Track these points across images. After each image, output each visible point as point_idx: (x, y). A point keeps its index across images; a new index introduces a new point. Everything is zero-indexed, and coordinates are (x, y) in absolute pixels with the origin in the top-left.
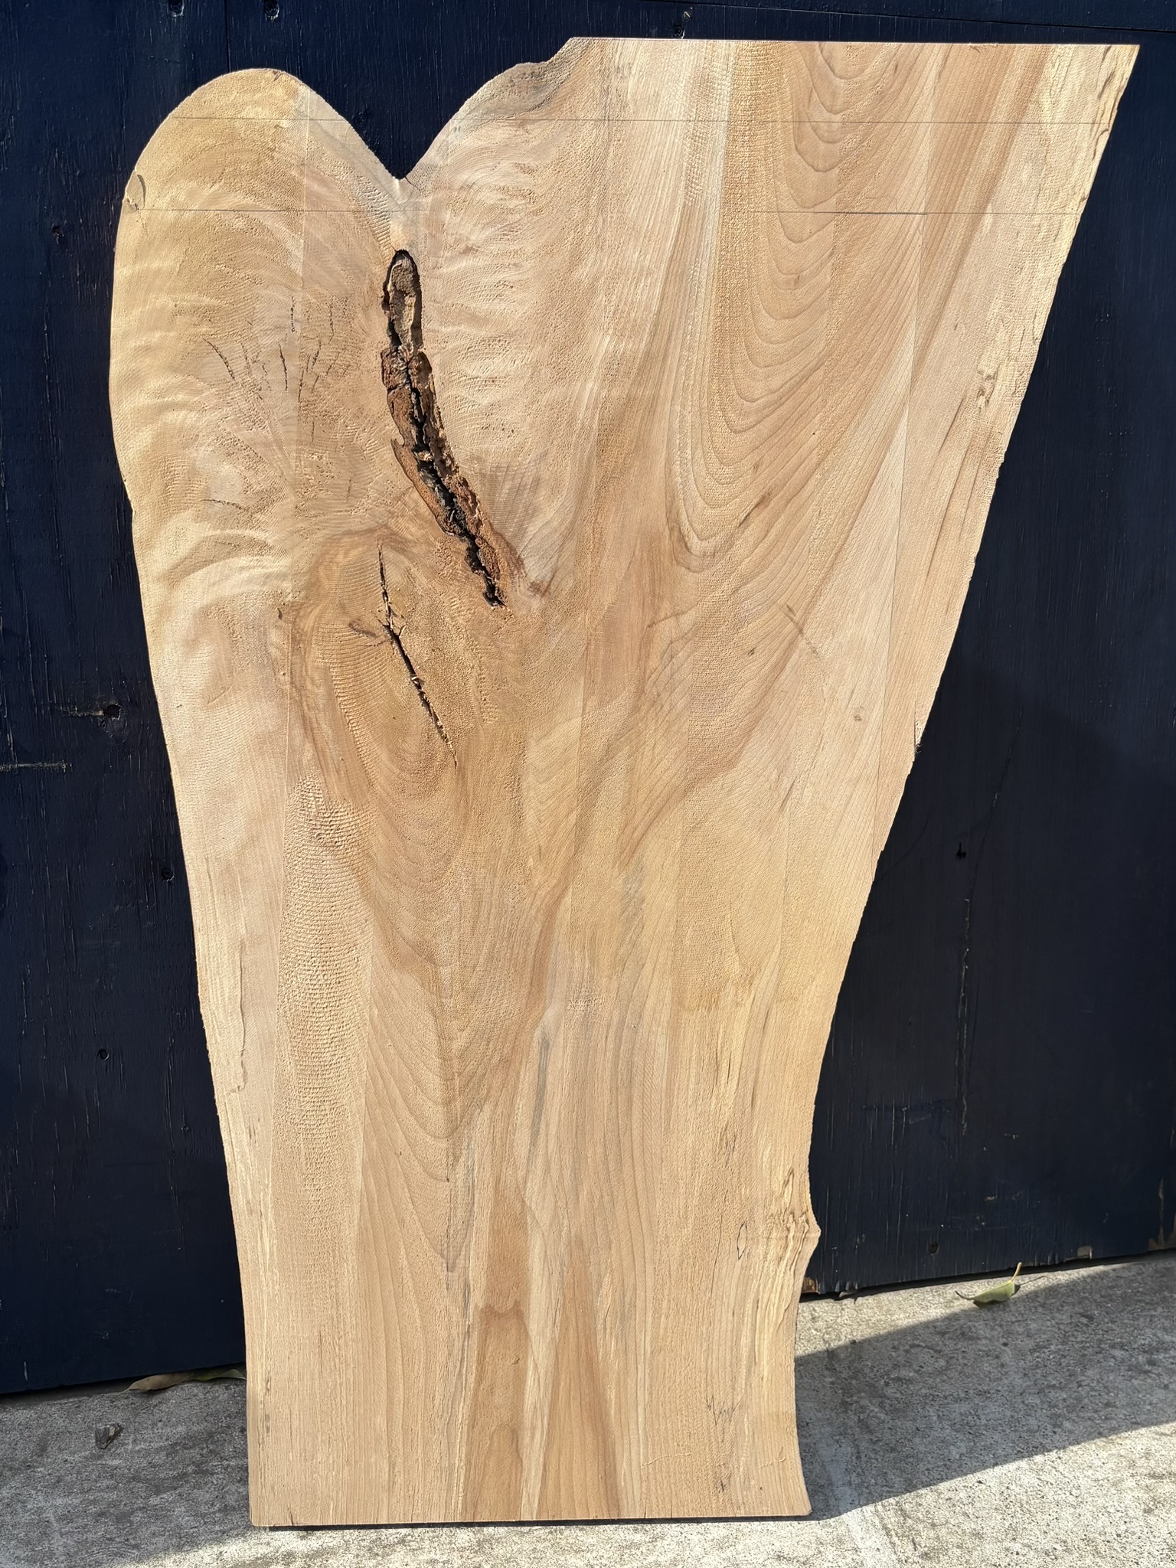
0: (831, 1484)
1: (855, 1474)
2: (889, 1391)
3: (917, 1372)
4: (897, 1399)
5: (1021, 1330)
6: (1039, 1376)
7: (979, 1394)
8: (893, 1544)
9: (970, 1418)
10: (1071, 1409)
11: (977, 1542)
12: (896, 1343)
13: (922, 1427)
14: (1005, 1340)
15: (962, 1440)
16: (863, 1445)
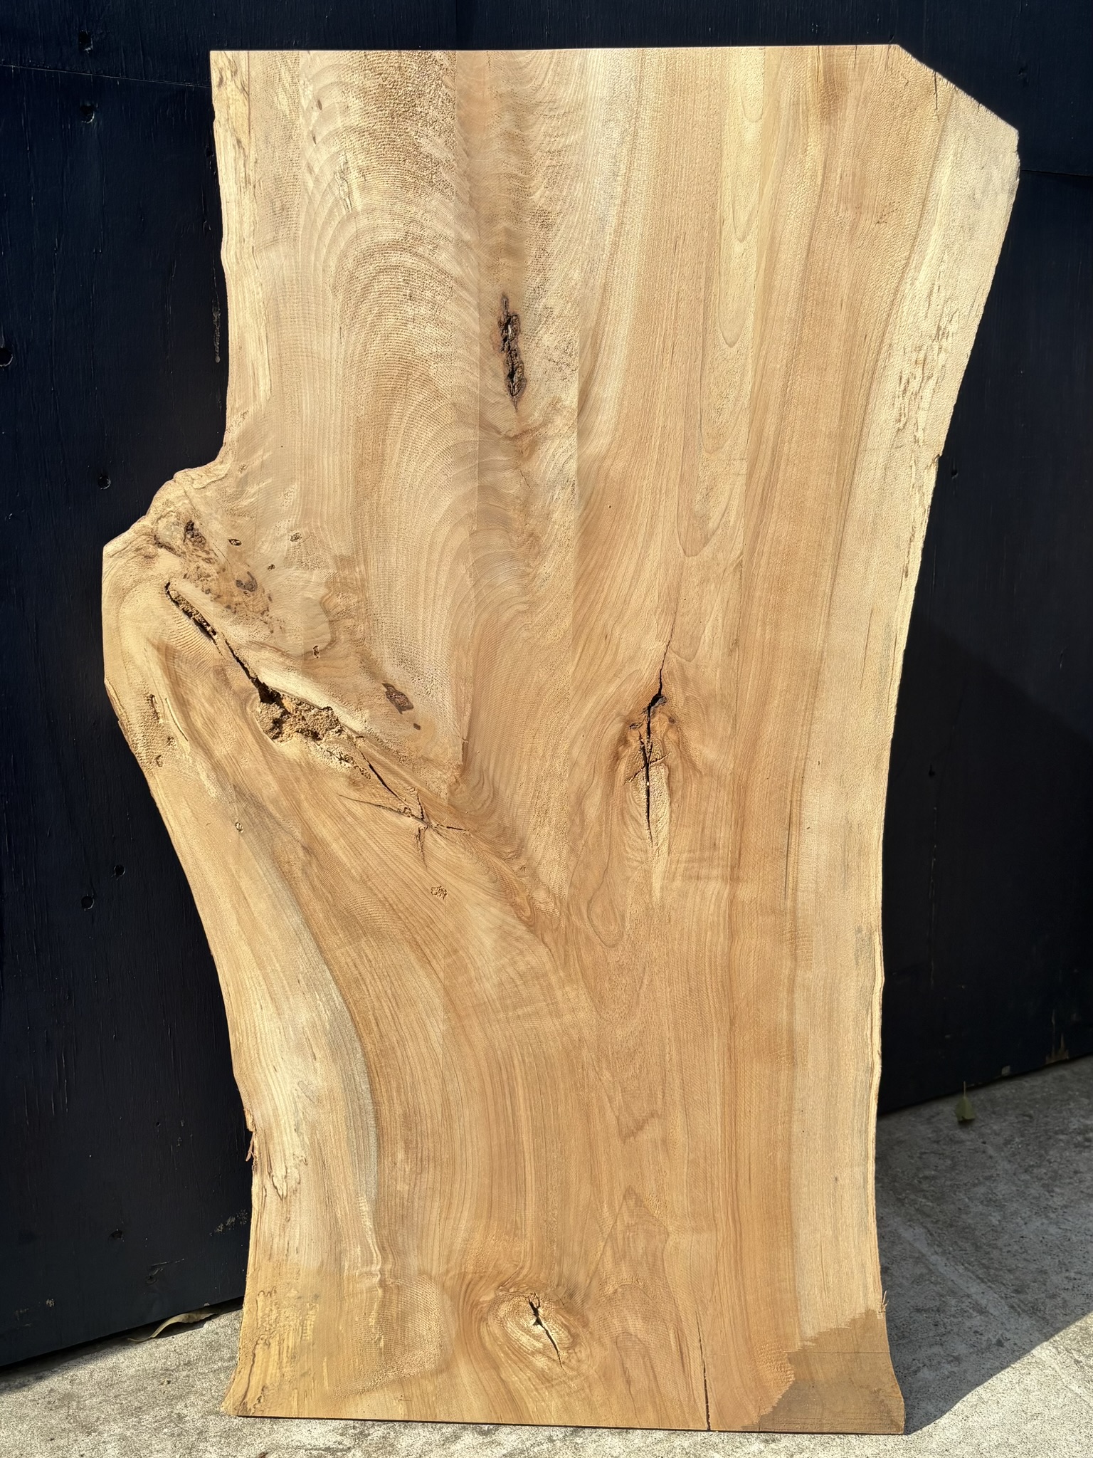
0: (924, 1255)
1: (935, 1247)
2: (925, 1186)
3: (935, 1170)
4: (933, 1191)
5: (989, 1131)
6: (1019, 1160)
7: (988, 1178)
8: (990, 1287)
9: (990, 1196)
10: (1054, 1179)
11: (1044, 1276)
12: (909, 1153)
13: (962, 1207)
14: (982, 1140)
15: (994, 1212)
16: (929, 1226)
